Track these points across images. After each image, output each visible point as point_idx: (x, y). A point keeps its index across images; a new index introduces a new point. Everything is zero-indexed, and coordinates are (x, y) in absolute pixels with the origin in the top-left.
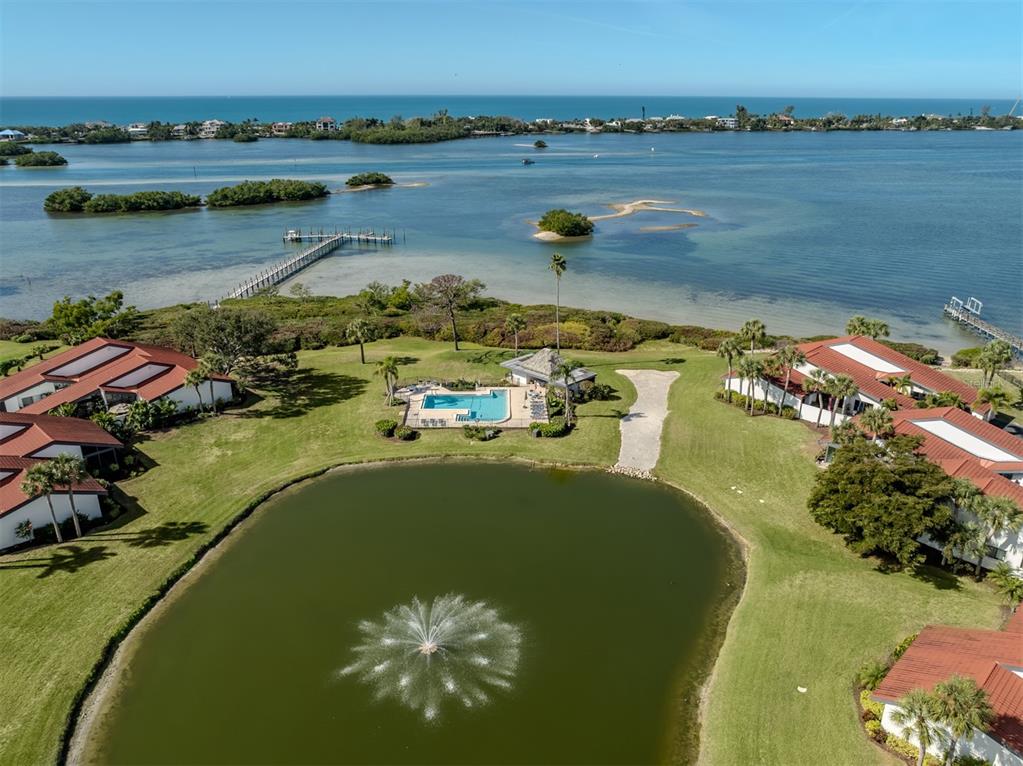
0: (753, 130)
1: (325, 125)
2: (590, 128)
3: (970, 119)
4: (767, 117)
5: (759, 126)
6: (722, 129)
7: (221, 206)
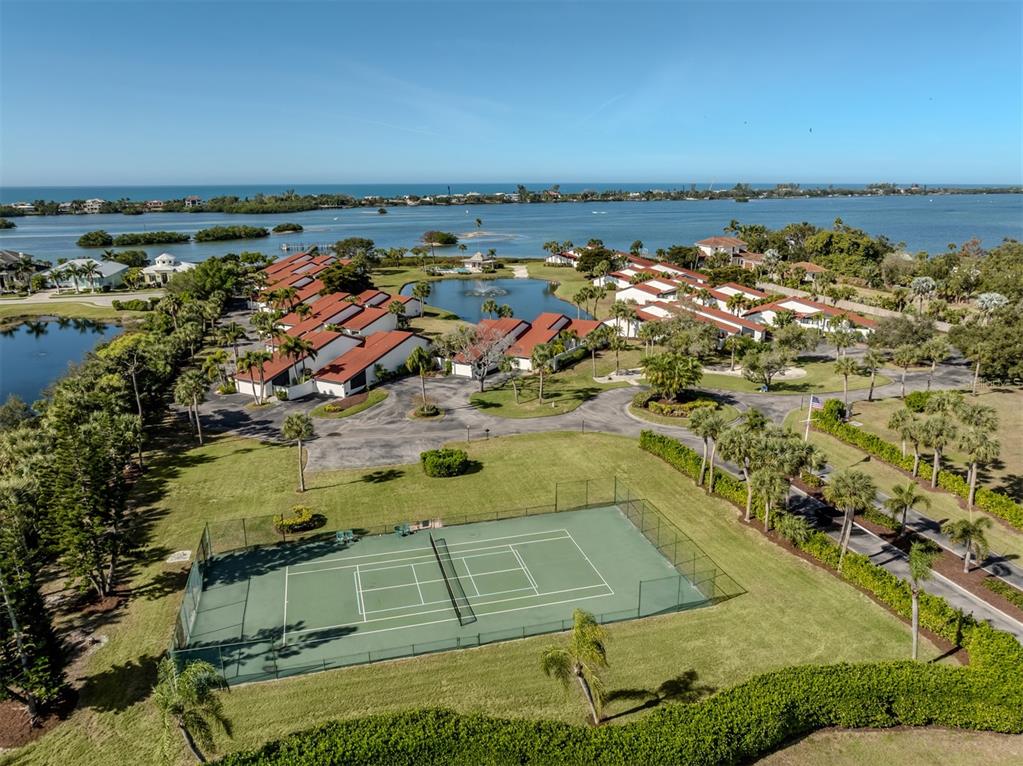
0: (532, 202)
1: (194, 202)
2: (409, 202)
3: (682, 192)
4: (541, 193)
5: (536, 199)
6: (509, 201)
7: (206, 241)
